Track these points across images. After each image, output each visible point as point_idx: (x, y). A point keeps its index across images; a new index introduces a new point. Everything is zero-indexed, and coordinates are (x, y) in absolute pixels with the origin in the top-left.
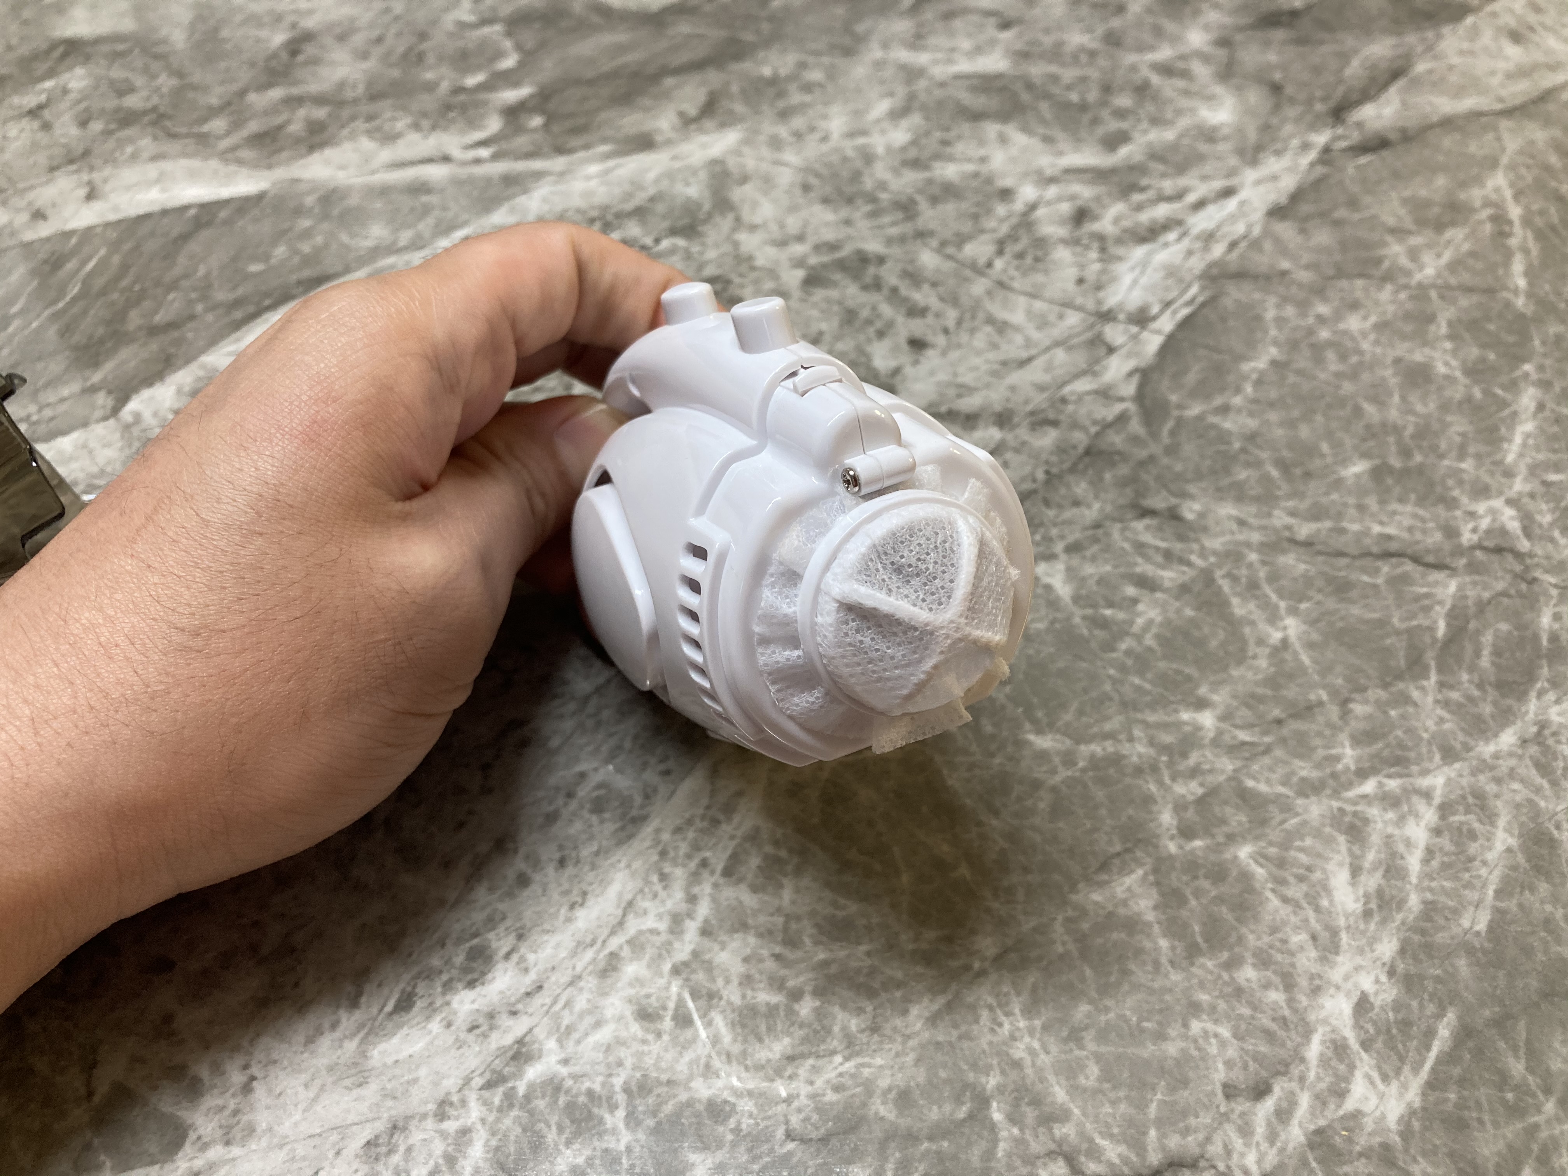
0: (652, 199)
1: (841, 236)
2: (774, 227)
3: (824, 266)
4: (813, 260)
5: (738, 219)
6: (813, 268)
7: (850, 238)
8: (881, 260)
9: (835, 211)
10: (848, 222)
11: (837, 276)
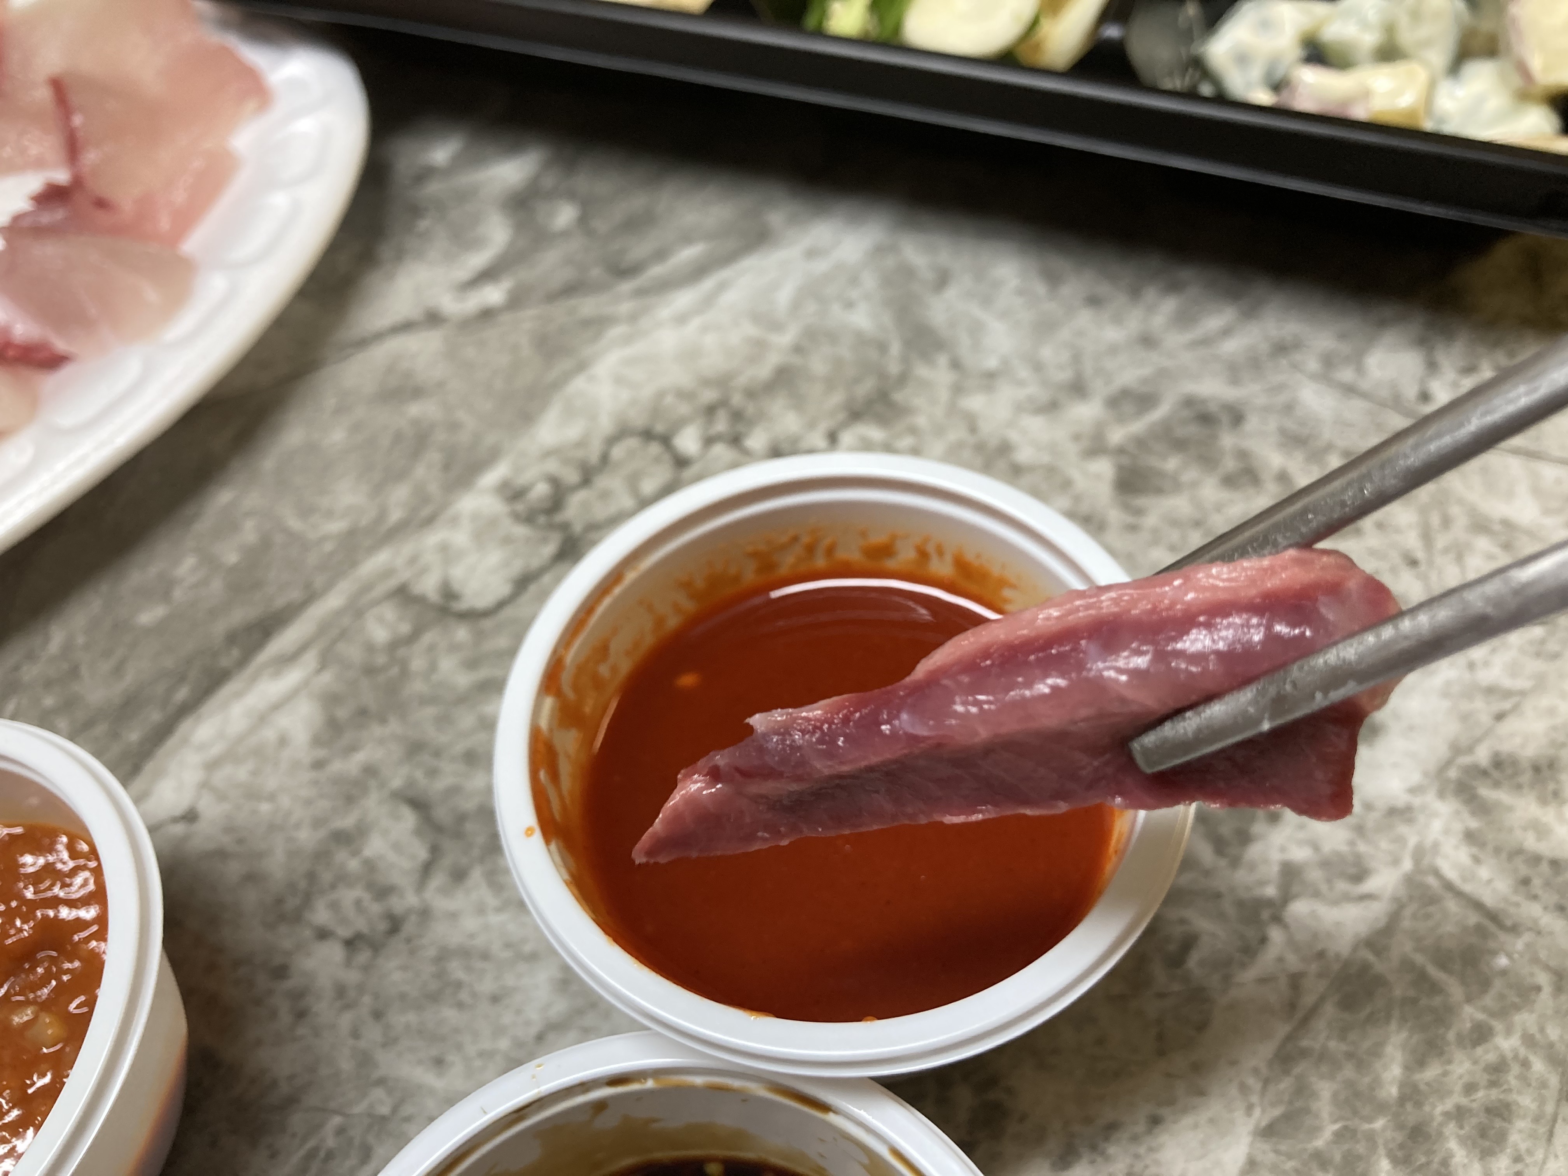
0: (798, 349)
1: (1146, 371)
2: (1024, 372)
3: (1141, 443)
4: (1117, 435)
5: (956, 365)
6: (1121, 451)
7: (1163, 373)
8: (1237, 416)
9: (1118, 320)
10: (1147, 341)
11: (1172, 464)
